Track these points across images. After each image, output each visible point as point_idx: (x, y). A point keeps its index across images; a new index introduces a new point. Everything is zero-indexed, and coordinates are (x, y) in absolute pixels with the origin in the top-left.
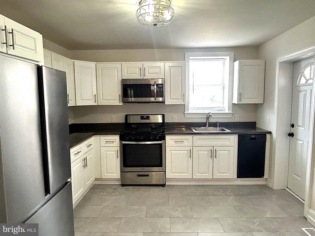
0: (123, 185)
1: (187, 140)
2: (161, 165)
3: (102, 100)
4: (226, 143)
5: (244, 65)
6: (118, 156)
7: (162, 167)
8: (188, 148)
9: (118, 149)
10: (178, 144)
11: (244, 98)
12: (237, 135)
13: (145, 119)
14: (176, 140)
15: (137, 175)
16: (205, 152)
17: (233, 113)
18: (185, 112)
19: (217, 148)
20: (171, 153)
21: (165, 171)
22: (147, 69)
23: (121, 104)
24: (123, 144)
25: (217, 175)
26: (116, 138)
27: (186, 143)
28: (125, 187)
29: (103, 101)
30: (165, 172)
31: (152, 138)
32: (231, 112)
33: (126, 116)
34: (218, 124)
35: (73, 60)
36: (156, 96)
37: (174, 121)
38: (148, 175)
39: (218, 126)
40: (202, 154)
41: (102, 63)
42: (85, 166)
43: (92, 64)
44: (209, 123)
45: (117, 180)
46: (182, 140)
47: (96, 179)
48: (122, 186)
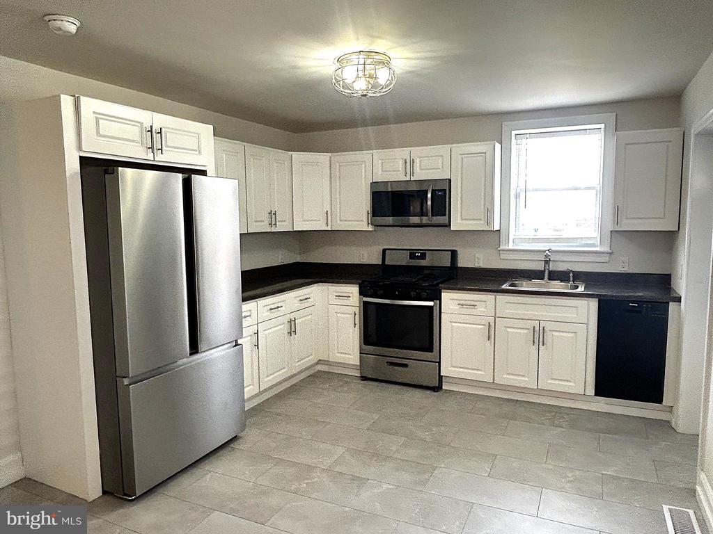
0: (364, 378)
1: (484, 303)
2: (430, 349)
3: (338, 222)
4: (570, 315)
5: (627, 144)
6: (355, 324)
7: (432, 351)
8: (485, 320)
9: (357, 310)
10: (464, 311)
11: (627, 218)
12: (597, 299)
13: (418, 258)
14: (461, 302)
15: (387, 362)
16: (522, 331)
17: (610, 251)
18: (501, 248)
19: (548, 326)
20: (452, 326)
21: (438, 361)
22: (417, 161)
23: (370, 228)
24: (364, 302)
25: (548, 383)
26: (353, 290)
27: (481, 309)
28: (365, 382)
29: (342, 223)
30: (439, 363)
31: (413, 294)
32: (607, 249)
33: (384, 251)
34: (571, 275)
35: (290, 153)
36: (430, 214)
37: (477, 265)
38: (406, 366)
39: (571, 279)
40: (515, 335)
41: (341, 155)
42: (292, 332)
43: (324, 158)
44: (550, 272)
45: (352, 367)
46: (473, 303)
47: (320, 362)
48: (362, 380)
